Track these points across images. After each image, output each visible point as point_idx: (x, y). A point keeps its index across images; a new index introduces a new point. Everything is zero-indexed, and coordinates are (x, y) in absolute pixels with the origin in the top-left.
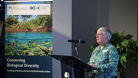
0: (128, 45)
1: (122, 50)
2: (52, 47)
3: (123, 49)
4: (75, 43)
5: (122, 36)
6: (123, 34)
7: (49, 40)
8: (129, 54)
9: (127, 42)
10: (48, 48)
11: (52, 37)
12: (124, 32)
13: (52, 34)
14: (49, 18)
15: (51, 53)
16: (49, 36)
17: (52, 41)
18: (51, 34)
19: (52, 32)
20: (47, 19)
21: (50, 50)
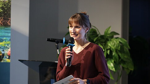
0: (118, 46)
1: (107, 54)
2: (9, 50)
3: (110, 52)
4: (57, 43)
5: (106, 33)
6: (108, 31)
7: (5, 38)
8: (116, 59)
9: (117, 42)
10: (3, 51)
11: (10, 35)
12: (110, 27)
13: (10, 30)
14: (5, 5)
15: (8, 57)
16: (6, 32)
17: (10, 40)
18: (8, 30)
19: (10, 26)
20: (3, 7)
21: (7, 54)
